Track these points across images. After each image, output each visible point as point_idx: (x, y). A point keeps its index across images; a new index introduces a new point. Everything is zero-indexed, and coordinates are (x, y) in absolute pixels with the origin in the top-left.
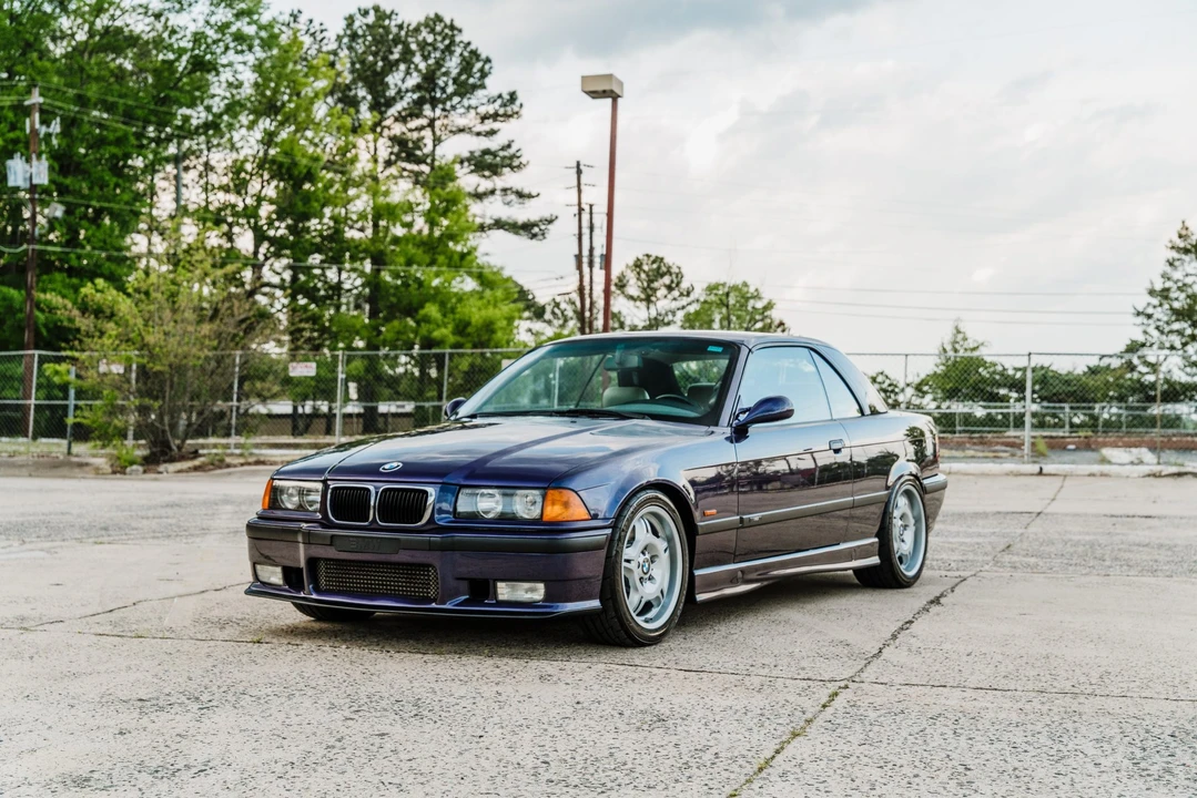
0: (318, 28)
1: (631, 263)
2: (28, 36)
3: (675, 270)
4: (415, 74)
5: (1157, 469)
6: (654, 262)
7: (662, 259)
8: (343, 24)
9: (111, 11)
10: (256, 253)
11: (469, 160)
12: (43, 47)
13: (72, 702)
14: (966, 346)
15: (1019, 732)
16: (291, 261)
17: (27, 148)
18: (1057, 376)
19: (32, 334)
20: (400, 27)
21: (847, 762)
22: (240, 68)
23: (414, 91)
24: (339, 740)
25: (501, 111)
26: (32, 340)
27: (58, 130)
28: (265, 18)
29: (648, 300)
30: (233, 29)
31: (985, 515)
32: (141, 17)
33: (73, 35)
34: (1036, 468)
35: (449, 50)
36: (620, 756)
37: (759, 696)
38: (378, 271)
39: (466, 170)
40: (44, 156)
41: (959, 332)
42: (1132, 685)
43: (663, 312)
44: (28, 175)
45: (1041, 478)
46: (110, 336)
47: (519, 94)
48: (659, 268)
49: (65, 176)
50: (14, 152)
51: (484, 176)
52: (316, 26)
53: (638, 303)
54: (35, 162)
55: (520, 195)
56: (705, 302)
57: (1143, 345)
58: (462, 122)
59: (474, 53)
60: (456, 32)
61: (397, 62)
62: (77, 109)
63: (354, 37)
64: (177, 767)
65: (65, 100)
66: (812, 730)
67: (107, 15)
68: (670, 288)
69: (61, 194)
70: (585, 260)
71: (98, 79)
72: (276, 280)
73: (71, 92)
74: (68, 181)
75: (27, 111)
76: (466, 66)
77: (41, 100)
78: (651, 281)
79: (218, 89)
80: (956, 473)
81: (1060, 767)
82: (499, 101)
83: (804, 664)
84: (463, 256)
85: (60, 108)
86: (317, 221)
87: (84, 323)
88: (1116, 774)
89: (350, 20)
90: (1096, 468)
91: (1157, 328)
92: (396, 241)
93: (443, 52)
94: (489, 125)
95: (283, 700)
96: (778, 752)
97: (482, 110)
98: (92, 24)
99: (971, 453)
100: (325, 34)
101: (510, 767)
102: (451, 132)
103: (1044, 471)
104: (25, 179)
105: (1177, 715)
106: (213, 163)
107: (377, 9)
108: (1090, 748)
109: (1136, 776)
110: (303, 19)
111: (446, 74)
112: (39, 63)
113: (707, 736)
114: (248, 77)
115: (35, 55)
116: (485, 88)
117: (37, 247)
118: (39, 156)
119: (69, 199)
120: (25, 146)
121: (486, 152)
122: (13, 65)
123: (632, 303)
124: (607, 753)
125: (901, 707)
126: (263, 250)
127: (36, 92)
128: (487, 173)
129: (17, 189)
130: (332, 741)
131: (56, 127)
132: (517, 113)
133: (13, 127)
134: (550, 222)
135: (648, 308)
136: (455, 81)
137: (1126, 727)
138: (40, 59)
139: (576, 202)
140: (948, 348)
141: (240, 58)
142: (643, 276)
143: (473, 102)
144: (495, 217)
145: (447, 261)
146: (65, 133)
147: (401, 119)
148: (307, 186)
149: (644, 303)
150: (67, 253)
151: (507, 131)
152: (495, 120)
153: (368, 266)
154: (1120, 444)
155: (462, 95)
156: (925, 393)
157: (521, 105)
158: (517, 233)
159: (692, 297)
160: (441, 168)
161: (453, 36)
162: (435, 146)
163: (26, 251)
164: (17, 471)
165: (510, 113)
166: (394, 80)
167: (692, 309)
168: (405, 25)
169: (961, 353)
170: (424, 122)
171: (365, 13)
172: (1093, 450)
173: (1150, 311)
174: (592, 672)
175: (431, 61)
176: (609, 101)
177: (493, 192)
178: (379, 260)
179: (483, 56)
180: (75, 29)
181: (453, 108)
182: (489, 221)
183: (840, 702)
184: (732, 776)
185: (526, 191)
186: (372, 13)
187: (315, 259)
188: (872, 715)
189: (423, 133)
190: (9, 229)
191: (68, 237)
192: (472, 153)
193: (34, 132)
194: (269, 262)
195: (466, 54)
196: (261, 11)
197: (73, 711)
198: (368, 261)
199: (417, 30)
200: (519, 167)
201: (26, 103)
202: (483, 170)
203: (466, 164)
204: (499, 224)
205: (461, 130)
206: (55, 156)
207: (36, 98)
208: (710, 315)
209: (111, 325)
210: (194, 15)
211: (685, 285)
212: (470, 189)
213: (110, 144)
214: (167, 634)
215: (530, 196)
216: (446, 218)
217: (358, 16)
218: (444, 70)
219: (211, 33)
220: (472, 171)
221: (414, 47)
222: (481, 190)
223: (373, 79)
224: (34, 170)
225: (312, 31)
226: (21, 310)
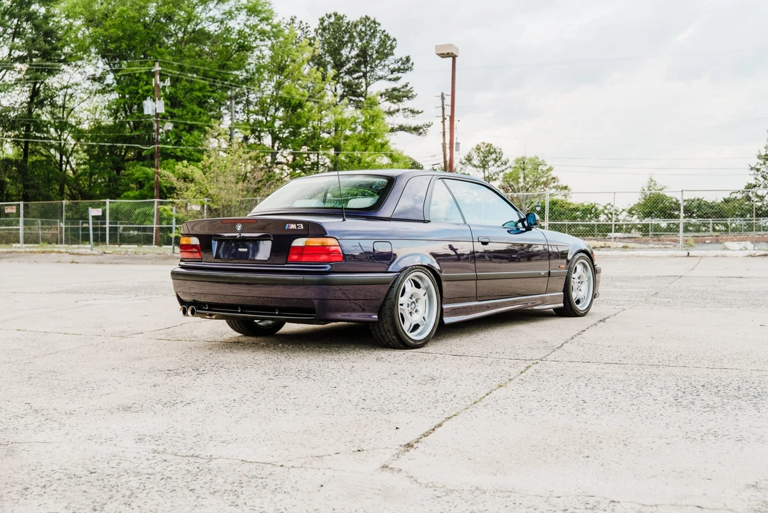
0: (305, 26)
1: (474, 147)
2: (153, 36)
3: (498, 150)
4: (356, 49)
5: (752, 252)
6: (487, 147)
7: (491, 145)
8: (319, 22)
9: (195, 20)
10: (273, 146)
11: (385, 94)
12: (161, 41)
13: (134, 371)
14: (656, 188)
15: (620, 385)
16: (292, 150)
17: (154, 94)
18: (706, 204)
19: (158, 192)
20: (348, 24)
21: (522, 399)
22: (263, 48)
23: (355, 58)
24: (262, 389)
25: (402, 67)
26: (158, 195)
27: (169, 84)
28: (275, 22)
29: (484, 167)
30: (259, 27)
31: (651, 277)
32: (211, 23)
33: (176, 34)
34: (686, 253)
35: (373, 35)
36: (403, 397)
37: (489, 368)
38: (338, 154)
39: (384, 99)
40: (162, 98)
41: (652, 181)
42: (692, 361)
43: (492, 174)
44: (154, 108)
45: (688, 258)
46: (192, 191)
47: (411, 57)
48: (490, 150)
49: (173, 109)
50: (146, 96)
51: (393, 102)
52: (304, 25)
53: (479, 169)
54: (157, 101)
55: (412, 112)
56: (515, 167)
57: (755, 186)
58: (380, 73)
59: (386, 36)
60: (377, 25)
61: (347, 42)
62: (178, 73)
63: (324, 29)
64: (176, 402)
65: (173, 69)
66: (510, 385)
67: (194, 23)
68: (496, 161)
69: (172, 117)
70: (448, 146)
71: (189, 57)
72: (284, 160)
73: (176, 64)
74: (175, 111)
75: (152, 75)
76: (383, 43)
77: (160, 69)
78: (485, 157)
79: (252, 60)
80: (642, 256)
81: (635, 402)
82: (401, 62)
83: (519, 352)
84: (383, 145)
85: (170, 73)
86: (304, 129)
87: (179, 184)
88: (663, 404)
89: (322, 20)
90: (719, 252)
91: (763, 176)
92: (347, 138)
93: (370, 36)
94: (396, 75)
95: (241, 370)
96: (487, 395)
97: (392, 67)
98: (186, 27)
99: (652, 245)
100: (308, 29)
101: (345, 402)
102: (375, 79)
103: (690, 255)
104: (153, 110)
105: (710, 376)
106: (251, 99)
107: (335, 14)
108: (655, 392)
109: (674, 406)
110: (297, 21)
111: (372, 48)
112: (159, 49)
113: (454, 387)
114: (267, 53)
115: (157, 45)
116: (393, 55)
117: (160, 146)
118: (159, 99)
119: (175, 120)
120: (152, 93)
121: (394, 89)
122: (146, 51)
123: (475, 169)
124: (398, 395)
125: (562, 372)
126: (276, 145)
127: (157, 64)
128: (395, 101)
129: (149, 116)
130: (259, 390)
131: (168, 82)
132: (410, 68)
133: (147, 84)
134: (429, 126)
135: (484, 172)
136: (377, 52)
137: (680, 382)
138: (160, 47)
139: (441, 115)
140: (646, 189)
141: (262, 43)
142: (481, 154)
143: (387, 63)
144: (400, 124)
145: (374, 148)
146: (173, 85)
147: (349, 72)
148: (299, 110)
149: (482, 169)
150: (176, 148)
151: (405, 78)
152: (399, 72)
153: (332, 152)
154: (735, 239)
155: (381, 59)
156: (634, 214)
157: (413, 64)
158: (411, 133)
159: (508, 165)
160: (370, 99)
161: (376, 27)
162: (367, 87)
163: (154, 148)
164: (145, 262)
165: (406, 68)
166: (345, 52)
167: (508, 171)
168: (351, 23)
169: (653, 192)
170: (361, 74)
171: (330, 17)
172: (721, 243)
173: (758, 167)
174: (405, 356)
175: (364, 41)
176: (451, 58)
177: (398, 111)
178: (338, 149)
179: (392, 38)
180: (177, 31)
181: (376, 66)
182: (396, 126)
183: (531, 370)
184: (459, 406)
185: (416, 110)
186: (333, 16)
187: (305, 149)
188: (546, 376)
189: (360, 80)
190: (147, 137)
191: (176, 140)
192: (387, 90)
193: (157, 85)
194: (280, 151)
195: (383, 37)
196: (273, 17)
197: (134, 375)
198: (333, 149)
199: (356, 26)
200: (412, 97)
201: (152, 71)
202: (393, 99)
203: (384, 96)
204: (402, 128)
205: (380, 78)
206: (168, 98)
207: (157, 68)
208: (518, 175)
209: (193, 185)
210: (238, 21)
211: (504, 158)
212: (386, 110)
213: (196, 91)
214: (192, 339)
215: (418, 113)
216: (373, 125)
217: (326, 18)
218: (371, 46)
219: (247, 30)
220: (387, 100)
221: (355, 34)
222: (391, 110)
223: (335, 52)
224: (157, 106)
225: (302, 27)
226: (153, 179)
